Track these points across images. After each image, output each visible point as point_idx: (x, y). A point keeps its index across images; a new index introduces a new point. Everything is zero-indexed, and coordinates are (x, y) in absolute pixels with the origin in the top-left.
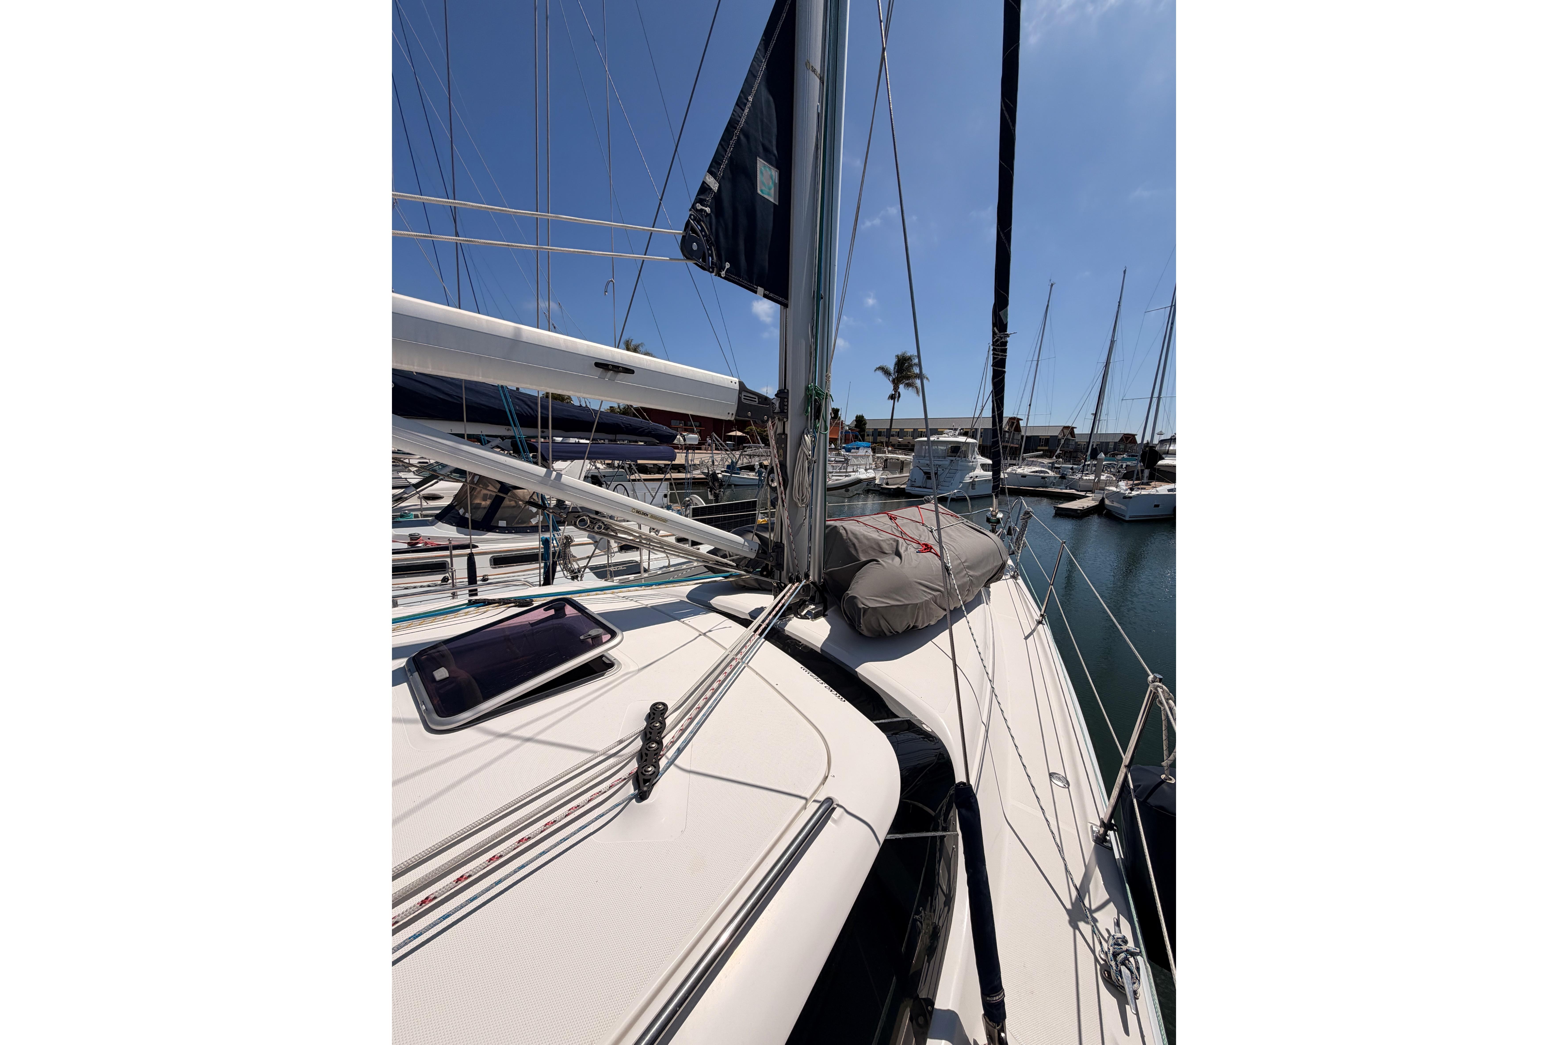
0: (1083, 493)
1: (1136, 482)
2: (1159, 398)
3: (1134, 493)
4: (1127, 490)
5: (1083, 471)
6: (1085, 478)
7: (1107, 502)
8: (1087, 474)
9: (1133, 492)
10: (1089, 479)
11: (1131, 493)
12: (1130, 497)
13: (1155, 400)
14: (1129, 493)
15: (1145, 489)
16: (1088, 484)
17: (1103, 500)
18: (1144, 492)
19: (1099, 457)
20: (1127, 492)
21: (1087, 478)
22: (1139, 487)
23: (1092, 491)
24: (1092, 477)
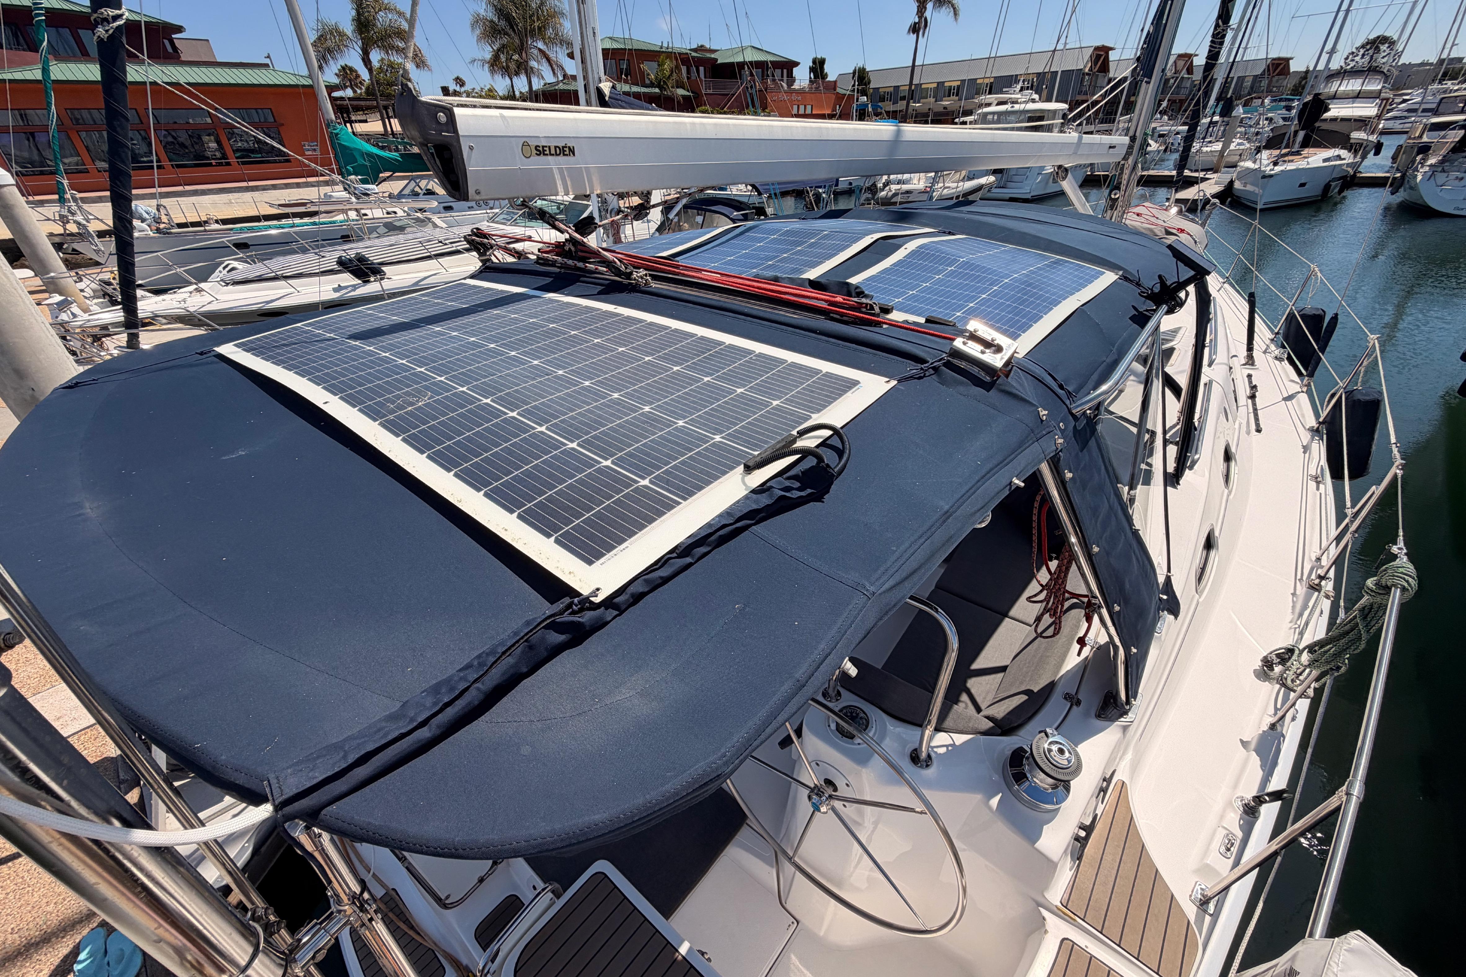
0: (1202, 175)
1: (1284, 151)
2: (1348, 11)
3: (1278, 169)
4: (1268, 165)
5: (1204, 138)
6: (1205, 149)
7: (1237, 185)
8: (1210, 142)
9: (1276, 168)
10: (1211, 151)
11: (1273, 170)
12: (1271, 176)
13: (1341, 15)
14: (1271, 170)
15: (1292, 161)
16: (1209, 159)
17: (1231, 183)
18: (1290, 167)
19: (1234, 114)
20: (1268, 168)
21: (1209, 149)
22: (1286, 159)
23: (1215, 170)
24: (1218, 146)
